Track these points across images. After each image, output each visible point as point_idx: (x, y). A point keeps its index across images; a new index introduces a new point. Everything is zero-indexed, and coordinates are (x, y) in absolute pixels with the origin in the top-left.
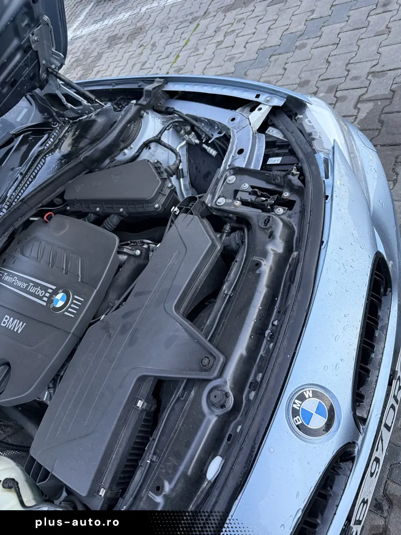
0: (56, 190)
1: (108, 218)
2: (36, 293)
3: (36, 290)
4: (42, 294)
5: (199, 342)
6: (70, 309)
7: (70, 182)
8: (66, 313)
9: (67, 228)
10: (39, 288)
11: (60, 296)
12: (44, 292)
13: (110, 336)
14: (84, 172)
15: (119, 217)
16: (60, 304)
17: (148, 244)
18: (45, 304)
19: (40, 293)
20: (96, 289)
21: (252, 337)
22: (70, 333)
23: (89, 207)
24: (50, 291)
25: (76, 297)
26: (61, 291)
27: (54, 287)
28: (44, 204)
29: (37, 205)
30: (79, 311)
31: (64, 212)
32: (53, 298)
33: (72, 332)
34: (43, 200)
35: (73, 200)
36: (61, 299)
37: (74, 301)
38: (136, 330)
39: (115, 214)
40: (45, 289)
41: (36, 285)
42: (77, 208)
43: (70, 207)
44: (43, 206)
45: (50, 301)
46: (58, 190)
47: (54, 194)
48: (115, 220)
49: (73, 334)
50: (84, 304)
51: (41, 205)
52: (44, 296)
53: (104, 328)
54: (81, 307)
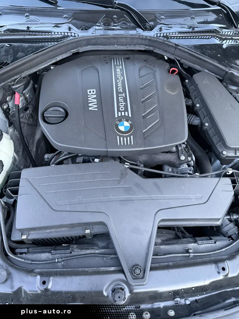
0: (195, 64)
1: (195, 116)
2: (120, 104)
3: (122, 102)
4: (121, 109)
5: (147, 254)
6: (122, 138)
7: (206, 71)
8: (118, 137)
9: (173, 94)
10: (125, 103)
11: (127, 124)
12: (123, 110)
13: (119, 182)
14: (219, 77)
15: (200, 123)
16: (122, 128)
17: (192, 159)
18: (116, 116)
19: (122, 107)
20: (144, 147)
21: (170, 293)
22: (107, 148)
23: (196, 98)
24: (127, 114)
25: (132, 137)
26: (130, 122)
27: (130, 116)
28: (181, 62)
29: (178, 56)
30: (124, 146)
31: (182, 79)
32: (123, 120)
33: (109, 150)
34: (184, 59)
35: (195, 83)
36: (125, 127)
37: (128, 138)
38: (132, 200)
39: (201, 120)
40: (126, 110)
41: (125, 100)
42: (191, 88)
43: (188, 82)
44: (179, 61)
45: (120, 119)
46: (196, 66)
47: (192, 64)
48: (196, 121)
49: (107, 151)
50: (131, 146)
51: (179, 59)
52: (121, 112)
53: (122, 174)
54: (127, 146)
